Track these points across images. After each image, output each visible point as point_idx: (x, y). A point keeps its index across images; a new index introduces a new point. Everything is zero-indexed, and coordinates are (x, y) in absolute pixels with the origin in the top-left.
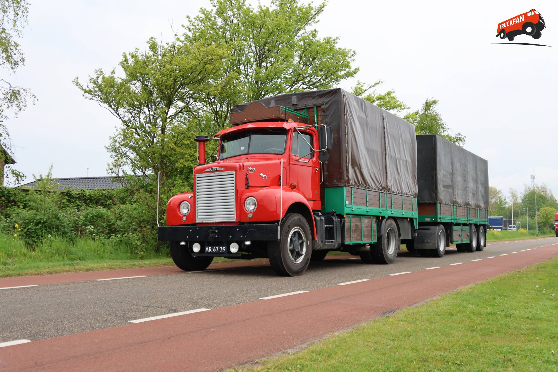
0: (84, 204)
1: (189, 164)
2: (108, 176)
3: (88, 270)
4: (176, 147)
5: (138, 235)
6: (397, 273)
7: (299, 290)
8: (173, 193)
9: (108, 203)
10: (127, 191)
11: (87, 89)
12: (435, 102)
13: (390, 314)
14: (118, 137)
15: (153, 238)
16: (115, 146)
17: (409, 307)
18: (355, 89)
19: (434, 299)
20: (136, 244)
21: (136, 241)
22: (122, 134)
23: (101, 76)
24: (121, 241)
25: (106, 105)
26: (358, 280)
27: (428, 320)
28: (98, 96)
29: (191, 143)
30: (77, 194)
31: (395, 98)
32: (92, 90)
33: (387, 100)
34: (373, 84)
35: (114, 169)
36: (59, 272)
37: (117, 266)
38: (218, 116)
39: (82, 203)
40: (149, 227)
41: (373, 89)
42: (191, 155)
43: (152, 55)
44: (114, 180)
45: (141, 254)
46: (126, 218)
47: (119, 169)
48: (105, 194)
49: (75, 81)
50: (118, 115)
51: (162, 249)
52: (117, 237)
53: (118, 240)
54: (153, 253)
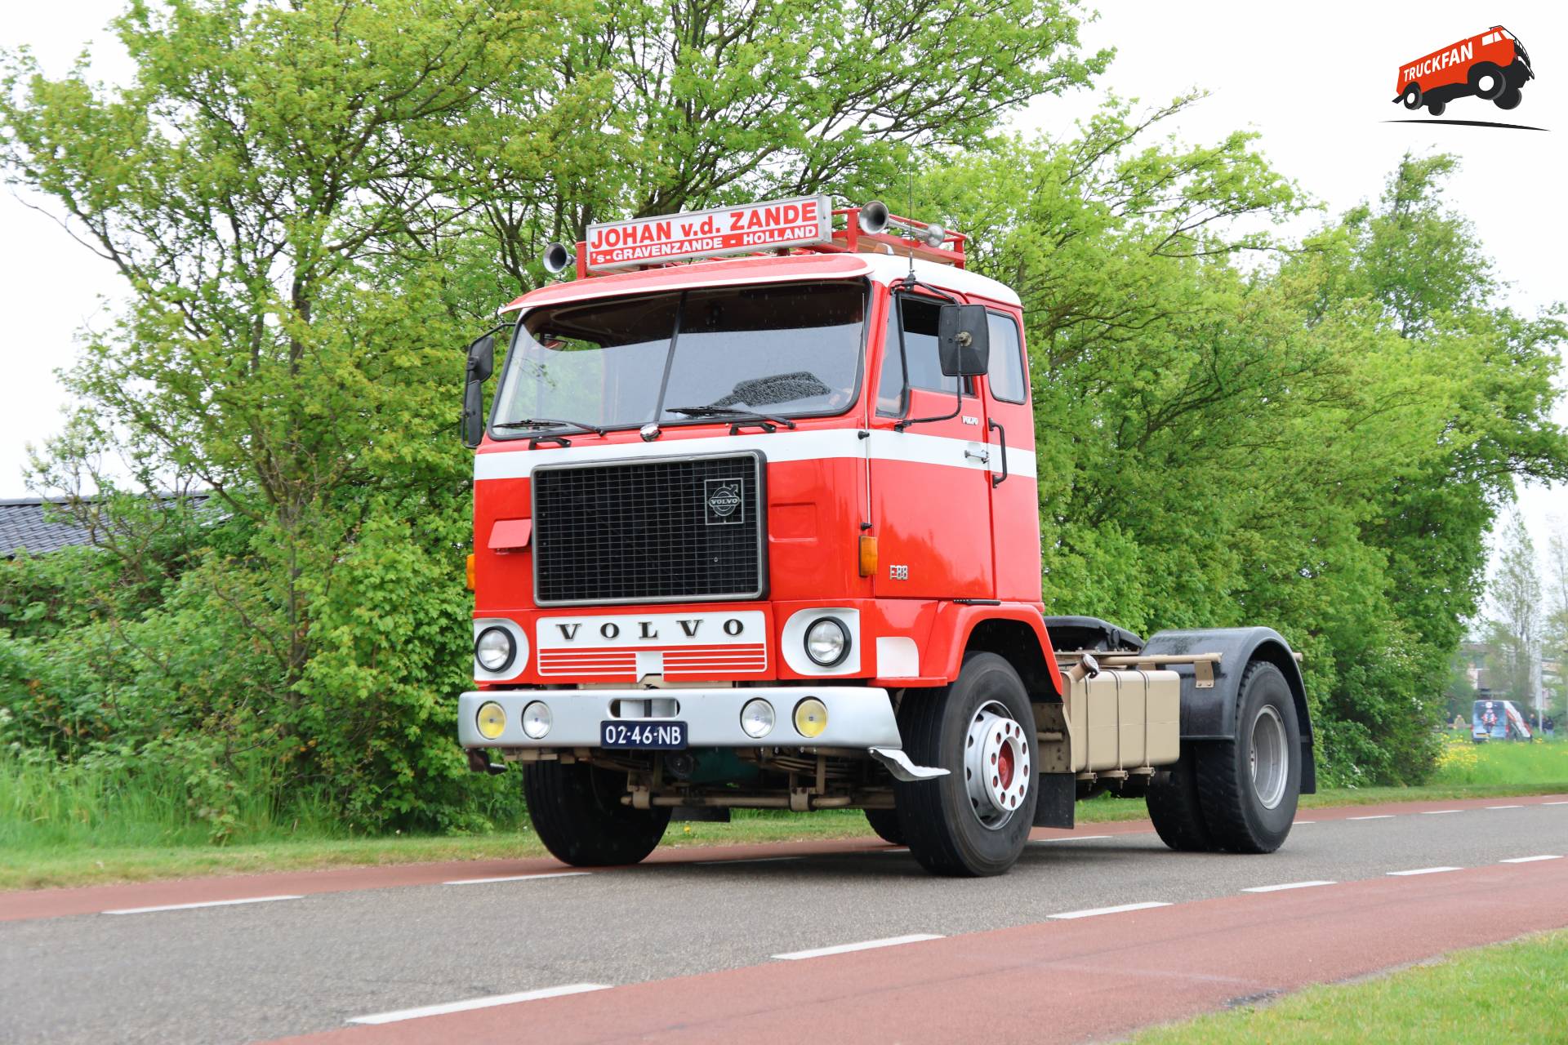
1: (417, 451)
2: (33, 495)
3: (38, 883)
4: (365, 381)
5: (208, 746)
8: (351, 570)
9: (30, 613)
10: (114, 562)
12: (1441, 164)
13: (1259, 1003)
14: (112, 335)
15: (263, 761)
16: (96, 370)
18: (1092, 125)
20: (203, 781)
21: (204, 772)
22: (132, 324)
23: (25, 79)
24: (131, 772)
28: (18, 161)
29: (423, 364)
31: (1264, 159)
33: (1230, 168)
34: (1168, 105)
35: (57, 470)
38: (517, 248)
40: (245, 712)
42: (426, 411)
44: (55, 514)
45: (223, 823)
46: (150, 675)
47: (80, 469)
48: (16, 575)
50: (105, 239)
51: (303, 804)
52: (118, 753)
53: (120, 765)
54: (264, 821)
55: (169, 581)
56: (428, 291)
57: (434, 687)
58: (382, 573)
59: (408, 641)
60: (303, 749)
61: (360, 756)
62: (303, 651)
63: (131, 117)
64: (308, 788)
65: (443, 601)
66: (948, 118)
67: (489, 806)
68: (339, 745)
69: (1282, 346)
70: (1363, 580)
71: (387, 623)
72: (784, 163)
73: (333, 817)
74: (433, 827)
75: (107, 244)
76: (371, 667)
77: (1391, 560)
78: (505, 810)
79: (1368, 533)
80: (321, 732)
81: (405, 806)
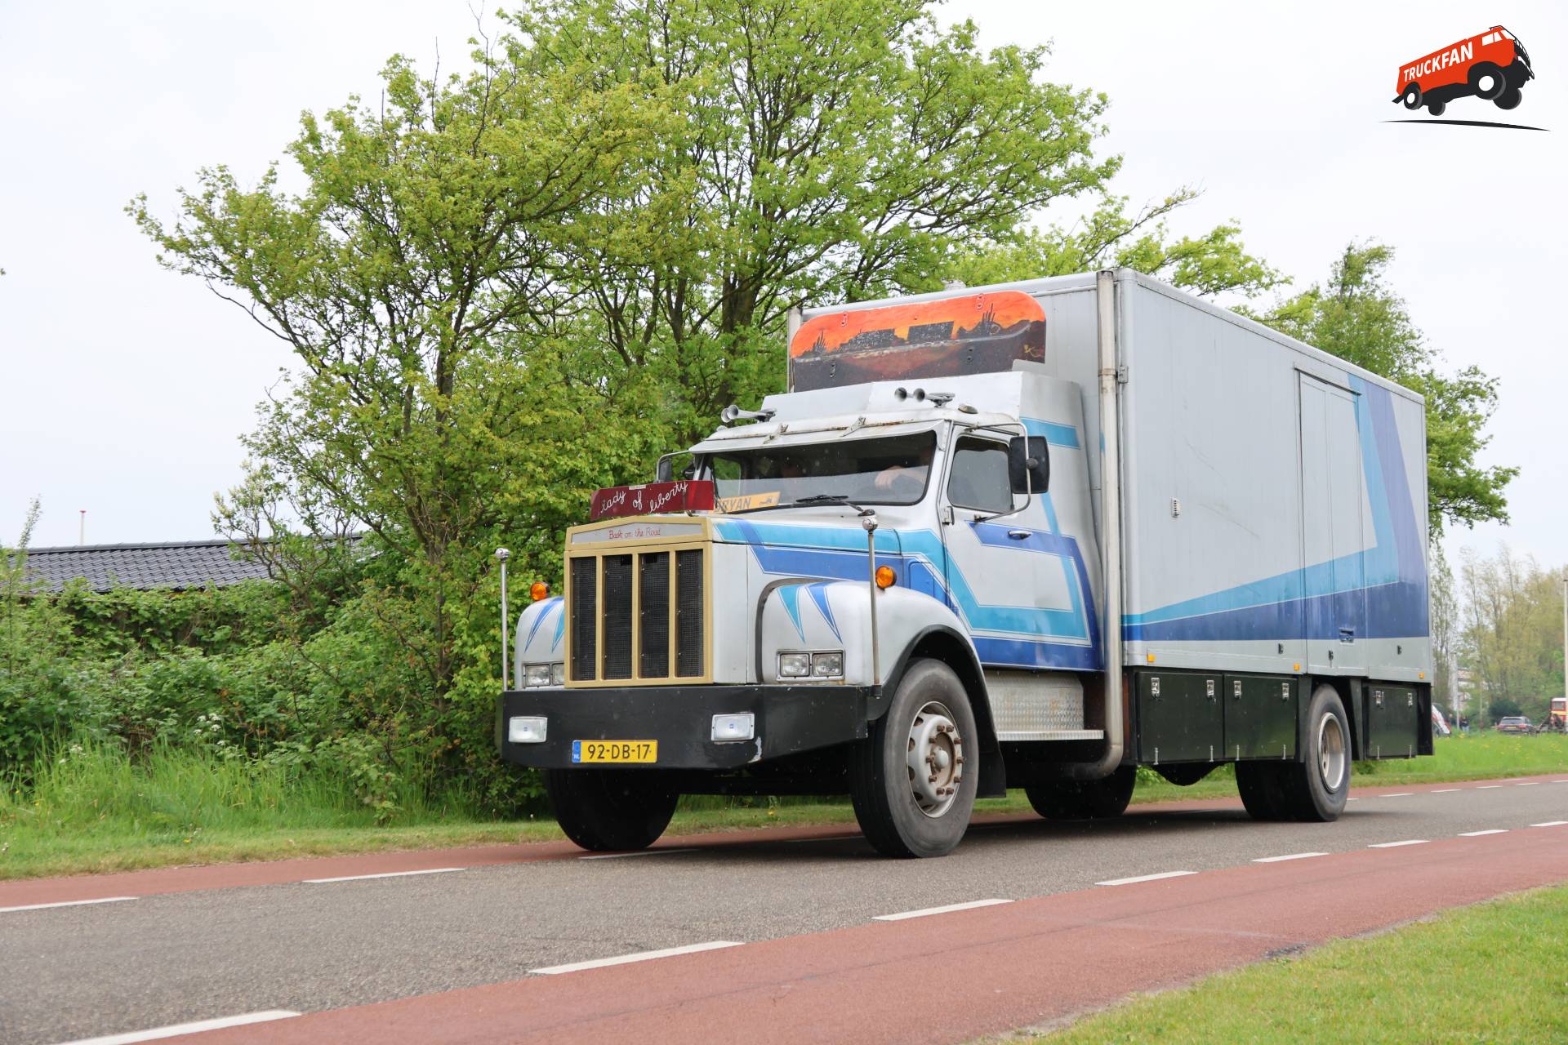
0: (132, 640)
1: (542, 494)
2: (220, 537)
3: (244, 857)
4: (496, 438)
5: (370, 744)
9: (218, 635)
10: (286, 592)
11: (176, 237)
12: (1379, 255)
13: (1293, 955)
14: (291, 403)
15: (417, 755)
16: (276, 435)
17: (1347, 940)
18: (1095, 222)
20: (365, 774)
21: (365, 766)
22: (307, 394)
23: (222, 193)
24: (308, 765)
25: (245, 295)
27: (1417, 966)
28: (215, 260)
29: (544, 422)
30: (108, 607)
31: (1240, 248)
32: (192, 238)
33: (1211, 257)
34: (1162, 205)
35: (240, 516)
36: (156, 866)
38: (622, 329)
39: (125, 637)
40: (402, 716)
41: (1158, 219)
42: (547, 463)
43: (400, 119)
44: (238, 552)
45: (383, 808)
46: (323, 685)
47: (259, 515)
48: (206, 604)
49: (135, 207)
50: (285, 324)
51: (450, 793)
52: (297, 749)
53: (298, 761)
54: (418, 807)
55: (331, 608)
56: (548, 360)
60: (450, 747)
62: (451, 665)
63: (307, 223)
64: (454, 779)
66: (982, 216)
68: (480, 742)
72: (843, 255)
73: (475, 803)
75: (289, 330)
80: (464, 732)
81: (533, 794)
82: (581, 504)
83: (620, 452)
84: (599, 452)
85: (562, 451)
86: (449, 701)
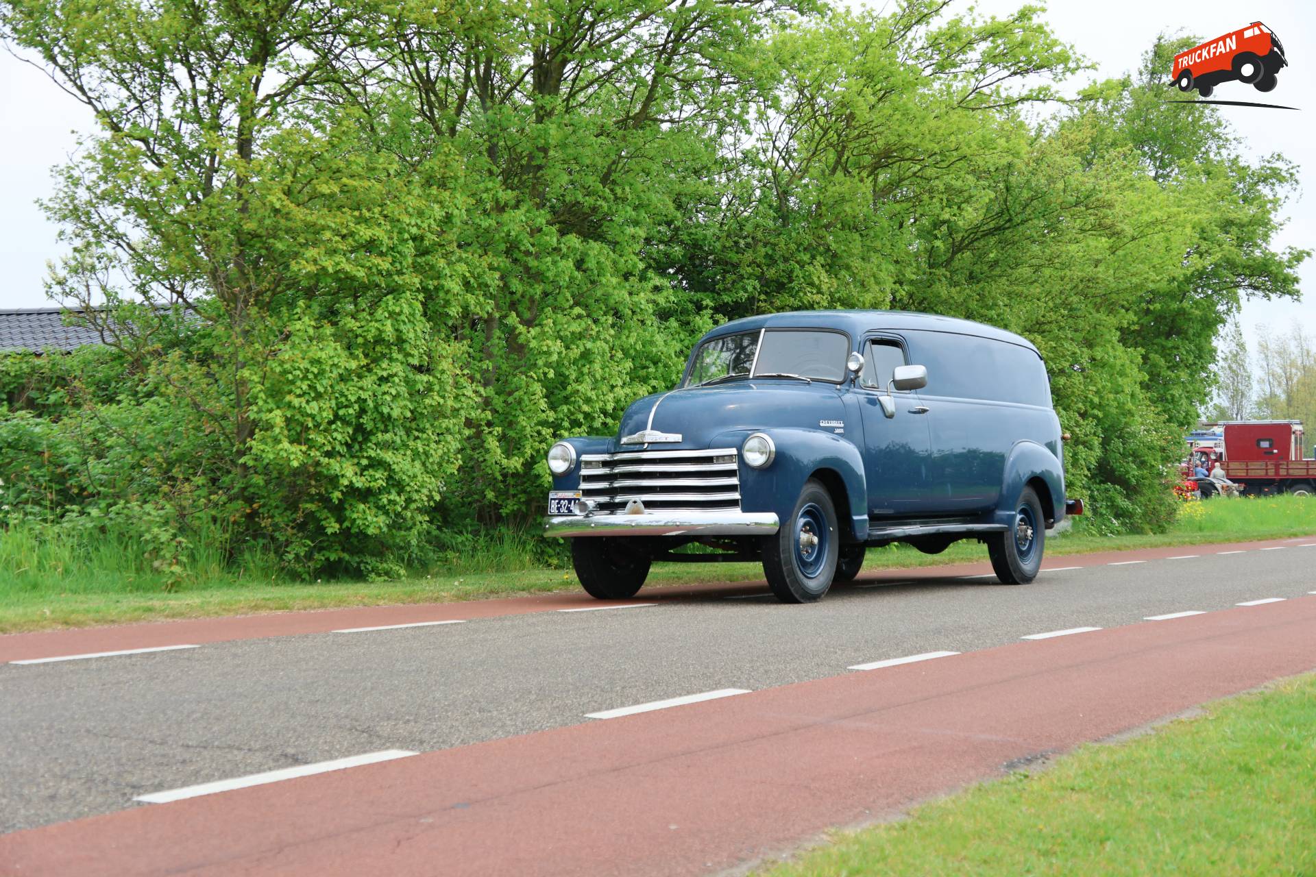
1: (338, 264)
2: (53, 305)
4: (292, 206)
5: (162, 509)
6: (1051, 631)
7: (717, 686)
8: (282, 363)
9: (52, 398)
10: (120, 357)
12: (1187, 45)
13: (1033, 766)
14: (83, 168)
15: (214, 520)
16: (73, 198)
17: (1097, 745)
19: (1184, 717)
20: (155, 538)
21: (155, 530)
22: (99, 157)
24: (103, 529)
26: (919, 652)
27: (1167, 788)
29: (341, 191)
31: (1047, 29)
33: (1019, 38)
35: (73, 282)
37: (91, 615)
38: (433, 98)
40: (199, 480)
42: (344, 231)
44: (72, 319)
45: (172, 573)
46: (118, 449)
47: (90, 282)
48: (42, 368)
50: (81, 89)
51: (248, 556)
52: (89, 514)
53: (90, 525)
54: (215, 569)
56: (344, 128)
57: (356, 461)
58: (309, 366)
59: (331, 423)
60: (248, 511)
61: (294, 516)
62: (249, 428)
64: (252, 543)
65: (361, 388)
67: (406, 556)
68: (277, 507)
69: (1060, 185)
70: (1122, 374)
71: (313, 408)
72: (651, 28)
73: (272, 566)
74: (358, 575)
75: (84, 93)
76: (300, 444)
77: (1145, 358)
78: (420, 560)
79: (1127, 337)
80: (263, 497)
81: (333, 557)
82: (380, 273)
83: (419, 222)
84: (398, 221)
85: (361, 220)
86: (244, 465)
